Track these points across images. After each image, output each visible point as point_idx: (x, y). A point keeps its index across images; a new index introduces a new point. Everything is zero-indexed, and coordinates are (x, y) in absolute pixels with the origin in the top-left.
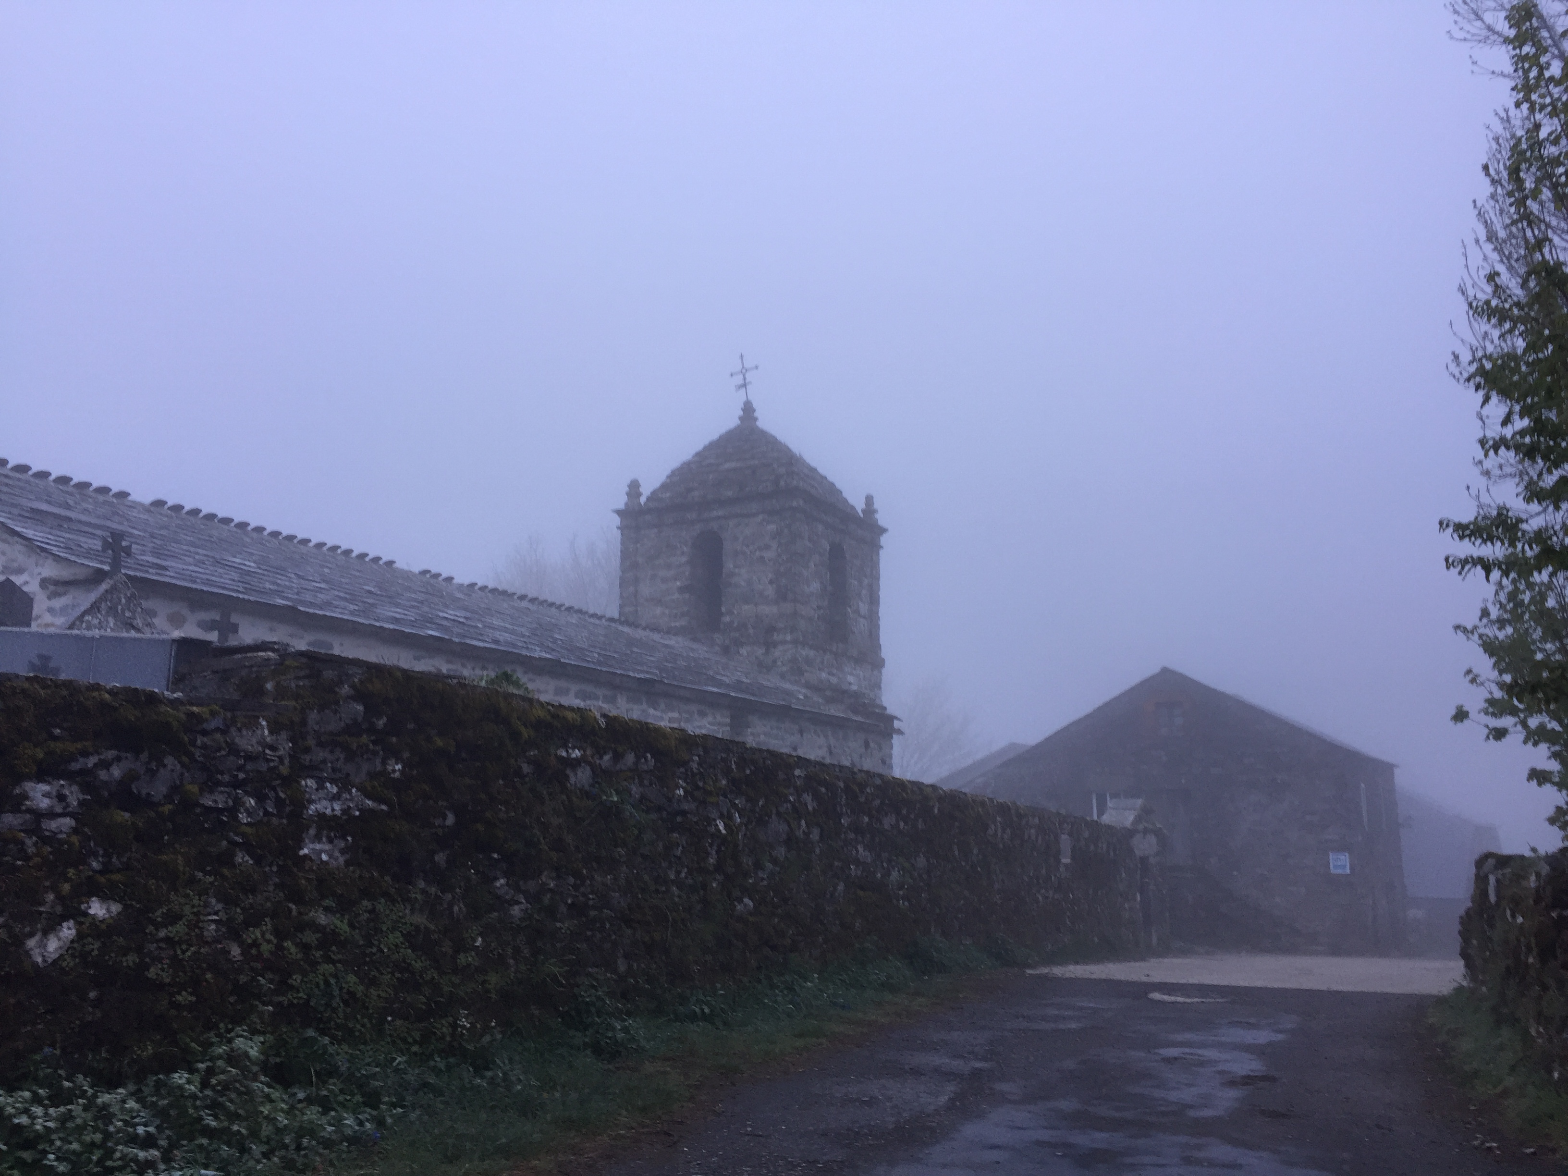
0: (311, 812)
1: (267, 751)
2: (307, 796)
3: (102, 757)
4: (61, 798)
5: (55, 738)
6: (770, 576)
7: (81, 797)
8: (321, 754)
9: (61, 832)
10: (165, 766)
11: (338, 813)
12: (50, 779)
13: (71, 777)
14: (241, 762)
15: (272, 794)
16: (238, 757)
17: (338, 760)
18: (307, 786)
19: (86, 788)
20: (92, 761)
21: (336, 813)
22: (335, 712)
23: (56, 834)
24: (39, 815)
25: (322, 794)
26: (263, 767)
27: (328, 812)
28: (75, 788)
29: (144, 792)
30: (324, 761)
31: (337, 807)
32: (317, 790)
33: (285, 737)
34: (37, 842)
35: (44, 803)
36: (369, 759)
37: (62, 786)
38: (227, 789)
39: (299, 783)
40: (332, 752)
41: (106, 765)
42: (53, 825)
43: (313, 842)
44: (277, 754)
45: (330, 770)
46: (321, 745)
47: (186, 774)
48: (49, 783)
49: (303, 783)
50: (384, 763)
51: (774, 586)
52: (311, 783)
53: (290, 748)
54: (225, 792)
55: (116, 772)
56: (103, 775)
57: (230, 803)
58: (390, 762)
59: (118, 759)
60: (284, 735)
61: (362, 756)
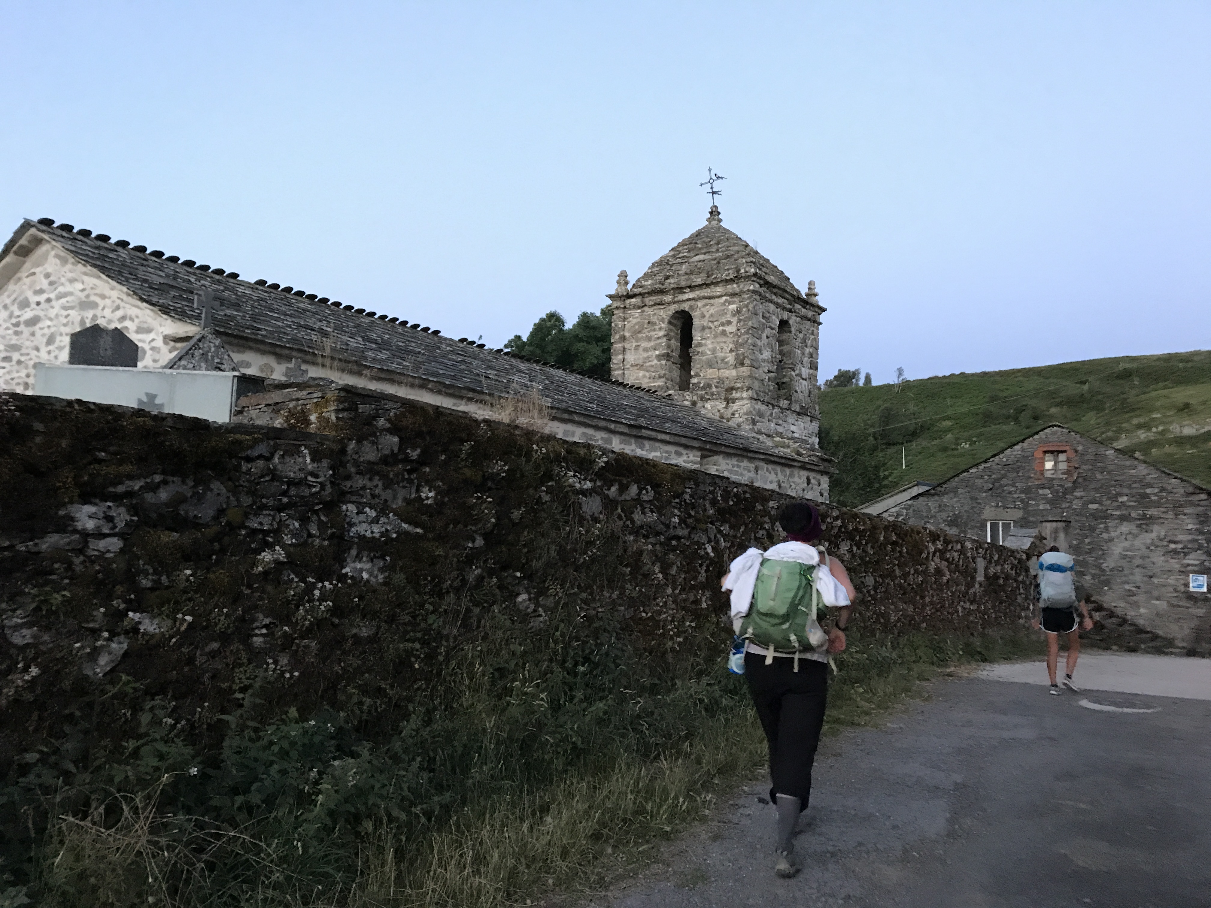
0: (352, 534)
1: (309, 478)
2: (348, 520)
3: (148, 480)
4: (109, 519)
5: (100, 461)
6: (731, 346)
7: (128, 518)
8: (360, 481)
9: (108, 551)
10: (211, 490)
11: (377, 535)
12: (97, 501)
13: (117, 498)
14: (285, 487)
15: (315, 518)
16: (283, 483)
17: (376, 486)
18: (347, 510)
19: (133, 510)
20: (137, 485)
21: (374, 535)
22: (373, 443)
23: (104, 553)
24: (85, 535)
25: (362, 517)
26: (306, 492)
27: (368, 534)
28: (122, 510)
29: (191, 514)
30: (364, 488)
31: (377, 529)
32: (357, 513)
33: (326, 465)
34: (85, 561)
35: (90, 525)
36: (404, 487)
37: (109, 507)
38: (272, 513)
39: (340, 507)
40: (371, 479)
41: (154, 488)
42: (102, 544)
43: (354, 562)
44: (318, 480)
45: (369, 497)
46: (359, 473)
47: (232, 498)
48: (96, 504)
49: (344, 507)
50: (418, 491)
51: (734, 354)
52: (352, 508)
53: (331, 475)
54: (270, 515)
55: (163, 495)
56: (149, 497)
57: (276, 526)
58: (424, 489)
59: (165, 482)
60: (325, 463)
61: (398, 485)
